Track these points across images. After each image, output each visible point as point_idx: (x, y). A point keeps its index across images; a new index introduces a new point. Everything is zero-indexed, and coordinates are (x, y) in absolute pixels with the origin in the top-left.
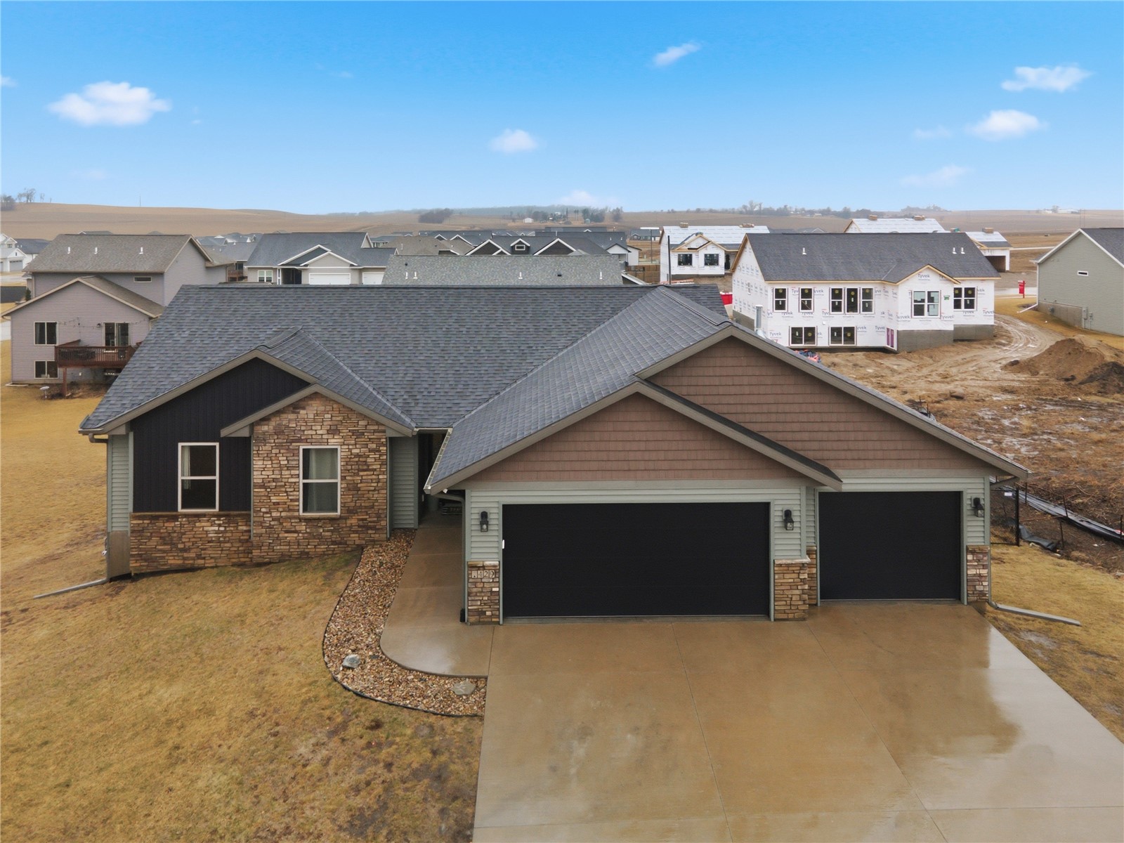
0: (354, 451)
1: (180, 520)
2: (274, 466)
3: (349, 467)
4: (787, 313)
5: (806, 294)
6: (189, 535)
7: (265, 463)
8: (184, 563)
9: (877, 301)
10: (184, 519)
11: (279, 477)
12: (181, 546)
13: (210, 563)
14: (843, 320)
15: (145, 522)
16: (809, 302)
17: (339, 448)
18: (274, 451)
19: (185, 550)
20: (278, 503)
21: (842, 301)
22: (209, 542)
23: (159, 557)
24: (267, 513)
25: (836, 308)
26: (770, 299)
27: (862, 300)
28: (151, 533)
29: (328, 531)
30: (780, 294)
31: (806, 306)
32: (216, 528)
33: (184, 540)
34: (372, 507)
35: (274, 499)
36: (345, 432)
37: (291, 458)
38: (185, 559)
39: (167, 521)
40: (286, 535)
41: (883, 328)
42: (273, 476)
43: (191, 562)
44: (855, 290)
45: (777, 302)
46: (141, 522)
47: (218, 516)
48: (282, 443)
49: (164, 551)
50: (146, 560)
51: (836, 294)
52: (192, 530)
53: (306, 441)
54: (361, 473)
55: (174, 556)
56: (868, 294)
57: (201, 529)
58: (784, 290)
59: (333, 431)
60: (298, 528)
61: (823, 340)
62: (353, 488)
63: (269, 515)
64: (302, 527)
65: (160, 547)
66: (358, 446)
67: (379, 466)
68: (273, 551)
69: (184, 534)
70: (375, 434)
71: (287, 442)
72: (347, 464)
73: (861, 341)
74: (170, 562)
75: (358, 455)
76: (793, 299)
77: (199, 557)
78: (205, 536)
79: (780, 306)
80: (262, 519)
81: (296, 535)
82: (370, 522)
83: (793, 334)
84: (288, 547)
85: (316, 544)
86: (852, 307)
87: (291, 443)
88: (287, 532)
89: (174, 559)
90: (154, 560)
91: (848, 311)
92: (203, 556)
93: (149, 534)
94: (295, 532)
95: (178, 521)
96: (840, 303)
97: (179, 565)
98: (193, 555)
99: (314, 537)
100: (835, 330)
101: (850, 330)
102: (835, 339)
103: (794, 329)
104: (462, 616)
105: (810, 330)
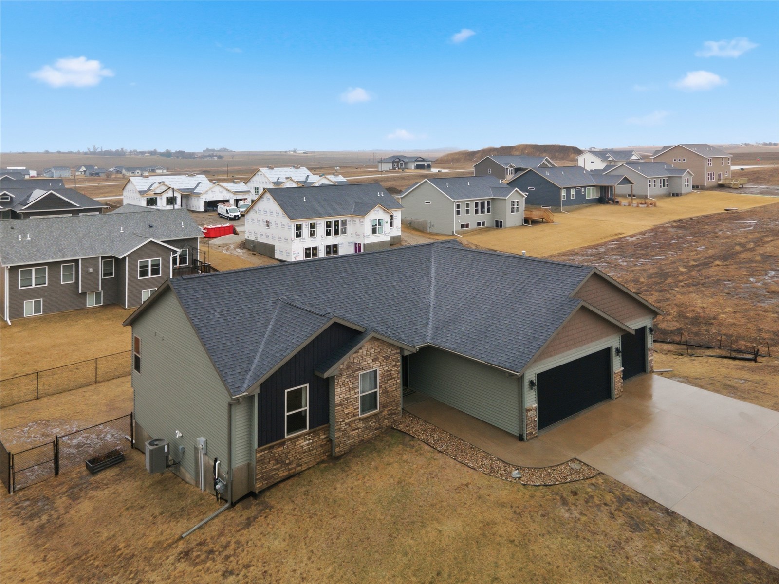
0: (385, 369)
1: (286, 444)
2: (346, 389)
3: (383, 379)
4: (303, 239)
5: (313, 226)
6: (292, 452)
7: (342, 389)
8: (289, 473)
9: (349, 228)
10: (289, 442)
11: (349, 396)
12: (287, 462)
13: (304, 467)
14: (332, 240)
15: (266, 452)
16: (314, 231)
17: (378, 369)
18: (346, 380)
19: (290, 464)
20: (348, 413)
21: (331, 228)
22: (304, 453)
23: (274, 474)
24: (343, 421)
25: (329, 233)
26: (293, 231)
27: (341, 227)
28: (269, 459)
29: (374, 423)
30: (299, 228)
31: (312, 234)
32: (308, 442)
33: (289, 457)
34: (394, 401)
35: (346, 411)
36: (381, 358)
37: (355, 382)
38: (290, 470)
39: (279, 447)
40: (353, 432)
41: (352, 243)
42: (346, 397)
43: (293, 470)
44: (338, 222)
45: (297, 233)
46: (263, 453)
47: (308, 434)
48: (350, 374)
49: (277, 469)
50: (266, 480)
51: (328, 225)
52: (293, 449)
53: (362, 369)
54: (389, 382)
55: (283, 470)
56: (344, 223)
57: (299, 446)
58: (301, 225)
59: (375, 360)
60: (359, 426)
61: (322, 254)
62: (385, 392)
63: (344, 423)
64: (361, 425)
65: (274, 467)
66: (387, 365)
67: (397, 375)
68: (346, 445)
69: (289, 452)
70: (395, 356)
71: (353, 373)
72: (382, 378)
73: (341, 252)
74: (280, 475)
75: (387, 371)
76: (306, 230)
77: (299, 465)
78: (301, 450)
79: (298, 235)
80: (340, 427)
81: (357, 431)
82: (393, 410)
83: (306, 252)
84: (353, 440)
85: (368, 433)
86: (337, 232)
87: (355, 372)
88: (353, 430)
89: (284, 472)
90: (271, 477)
91: (335, 235)
92: (300, 464)
93: (268, 460)
94: (358, 429)
95: (285, 445)
96: (330, 230)
97: (286, 475)
98: (294, 465)
99: (367, 429)
100: (328, 247)
101: (335, 246)
102: (328, 253)
103: (306, 249)
104: (521, 438)
105: (315, 248)
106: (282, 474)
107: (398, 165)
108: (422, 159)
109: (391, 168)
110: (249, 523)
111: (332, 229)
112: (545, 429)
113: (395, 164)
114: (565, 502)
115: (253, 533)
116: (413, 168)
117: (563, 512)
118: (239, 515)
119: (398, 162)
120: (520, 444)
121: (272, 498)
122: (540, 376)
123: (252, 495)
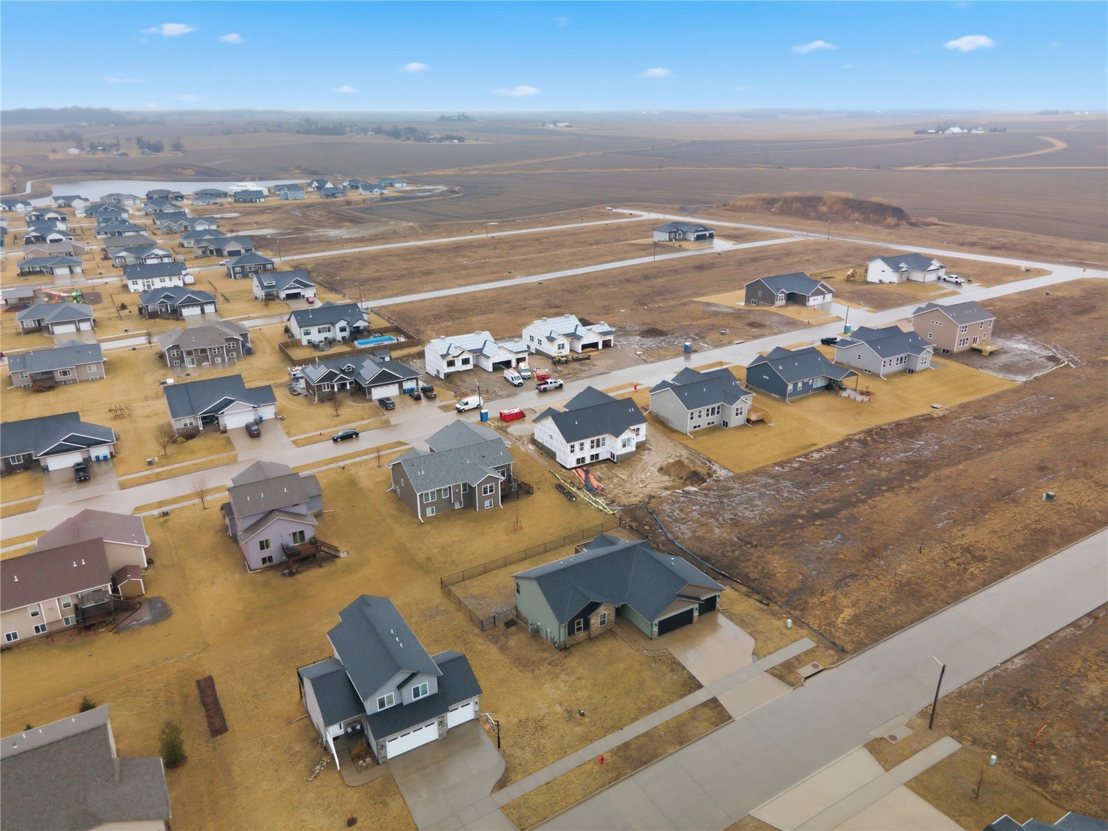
0: (609, 613)
2: (595, 620)
4: (575, 454)
5: (582, 444)
9: (607, 442)
12: (576, 640)
14: (594, 452)
16: (583, 447)
17: (606, 613)
18: (595, 617)
20: (595, 626)
25: (592, 447)
26: (569, 449)
27: (602, 442)
29: (604, 629)
30: (572, 447)
31: (582, 449)
32: (583, 635)
34: (611, 622)
36: (608, 610)
39: (574, 636)
40: (597, 632)
41: (609, 451)
43: (578, 642)
44: (599, 439)
46: (569, 637)
47: (583, 632)
48: (597, 615)
50: (570, 645)
51: (592, 442)
53: (601, 614)
54: (610, 616)
56: (603, 439)
57: (580, 635)
58: (574, 445)
59: (605, 610)
60: (599, 630)
61: (588, 461)
62: (608, 619)
65: (573, 641)
67: (613, 614)
68: (594, 636)
69: (577, 637)
70: (613, 608)
73: (601, 458)
76: (577, 447)
79: (572, 451)
80: (593, 630)
82: (611, 625)
83: (577, 461)
84: (597, 634)
85: (602, 632)
86: (598, 446)
90: (572, 644)
92: (580, 640)
93: (571, 639)
99: (602, 630)
100: (592, 456)
101: (597, 455)
102: (592, 459)
103: (577, 459)
104: (651, 639)
105: (584, 458)
106: (575, 643)
107: (676, 235)
108: (703, 229)
109: (668, 239)
110: (566, 657)
111: (595, 444)
112: (662, 636)
113: (673, 235)
114: (656, 662)
115: (567, 660)
116: (693, 239)
117: (654, 665)
118: (562, 654)
119: (676, 232)
120: (651, 641)
121: (572, 650)
122: (659, 622)
123: (566, 648)
